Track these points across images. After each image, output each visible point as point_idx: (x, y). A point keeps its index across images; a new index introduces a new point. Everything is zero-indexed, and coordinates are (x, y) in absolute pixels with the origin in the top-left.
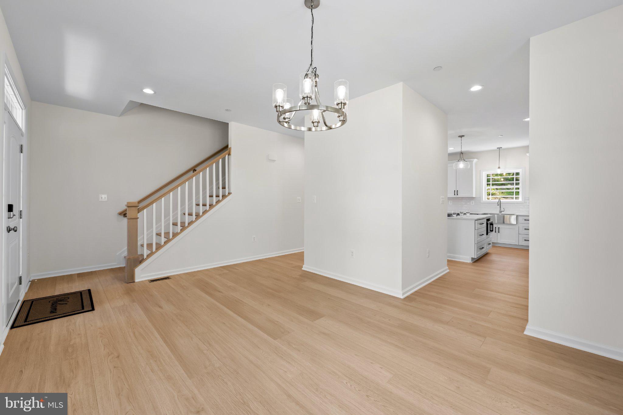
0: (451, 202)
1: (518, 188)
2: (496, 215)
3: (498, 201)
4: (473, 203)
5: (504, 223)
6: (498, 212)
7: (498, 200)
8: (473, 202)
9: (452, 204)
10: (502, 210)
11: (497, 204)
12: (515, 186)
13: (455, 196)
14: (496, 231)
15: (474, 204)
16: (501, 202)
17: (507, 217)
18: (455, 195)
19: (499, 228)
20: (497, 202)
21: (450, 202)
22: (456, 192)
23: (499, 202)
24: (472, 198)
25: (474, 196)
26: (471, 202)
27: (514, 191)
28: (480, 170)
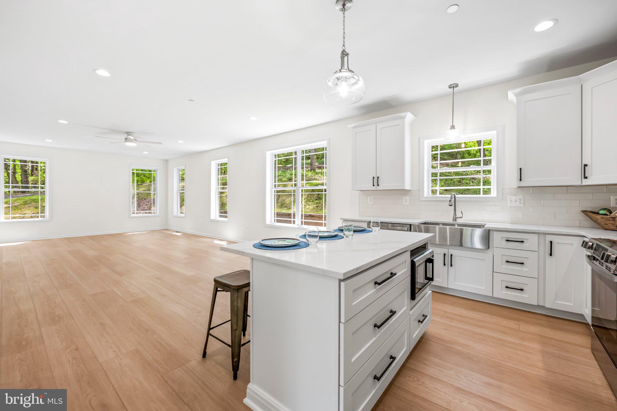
0: (371, 199)
1: (489, 172)
2: (448, 227)
3: (451, 198)
4: (406, 200)
5: (461, 245)
6: (450, 221)
7: (450, 196)
8: (408, 198)
9: (372, 203)
10: (459, 214)
11: (448, 203)
12: (482, 168)
13: (374, 188)
14: (446, 263)
15: (408, 203)
16: (457, 199)
17: (467, 231)
18: (374, 185)
19: (451, 255)
20: (449, 199)
21: (369, 200)
22: (376, 181)
23: (453, 199)
24: (404, 192)
25: (407, 187)
26: (404, 198)
27: (481, 176)
28: (419, 138)
